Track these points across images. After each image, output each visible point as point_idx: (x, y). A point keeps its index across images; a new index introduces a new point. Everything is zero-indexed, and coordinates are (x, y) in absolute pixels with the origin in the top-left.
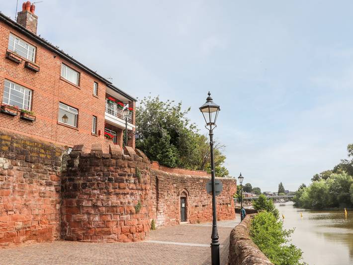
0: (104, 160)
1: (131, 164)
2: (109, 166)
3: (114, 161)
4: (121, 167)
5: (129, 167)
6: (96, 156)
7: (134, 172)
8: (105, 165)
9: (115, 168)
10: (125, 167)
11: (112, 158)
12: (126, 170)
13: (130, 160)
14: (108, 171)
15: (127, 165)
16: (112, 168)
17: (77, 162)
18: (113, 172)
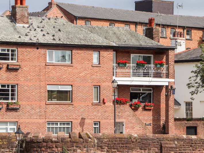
0: (39, 144)
1: (58, 145)
2: (41, 148)
3: (45, 144)
4: (50, 148)
5: (56, 147)
6: (34, 141)
7: (61, 151)
8: (39, 147)
9: (46, 149)
10: (53, 147)
11: (43, 142)
12: (53, 149)
13: (57, 142)
14: (41, 151)
15: (54, 146)
16: (43, 149)
17: (24, 145)
18: (44, 151)
